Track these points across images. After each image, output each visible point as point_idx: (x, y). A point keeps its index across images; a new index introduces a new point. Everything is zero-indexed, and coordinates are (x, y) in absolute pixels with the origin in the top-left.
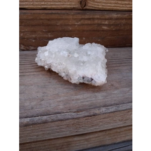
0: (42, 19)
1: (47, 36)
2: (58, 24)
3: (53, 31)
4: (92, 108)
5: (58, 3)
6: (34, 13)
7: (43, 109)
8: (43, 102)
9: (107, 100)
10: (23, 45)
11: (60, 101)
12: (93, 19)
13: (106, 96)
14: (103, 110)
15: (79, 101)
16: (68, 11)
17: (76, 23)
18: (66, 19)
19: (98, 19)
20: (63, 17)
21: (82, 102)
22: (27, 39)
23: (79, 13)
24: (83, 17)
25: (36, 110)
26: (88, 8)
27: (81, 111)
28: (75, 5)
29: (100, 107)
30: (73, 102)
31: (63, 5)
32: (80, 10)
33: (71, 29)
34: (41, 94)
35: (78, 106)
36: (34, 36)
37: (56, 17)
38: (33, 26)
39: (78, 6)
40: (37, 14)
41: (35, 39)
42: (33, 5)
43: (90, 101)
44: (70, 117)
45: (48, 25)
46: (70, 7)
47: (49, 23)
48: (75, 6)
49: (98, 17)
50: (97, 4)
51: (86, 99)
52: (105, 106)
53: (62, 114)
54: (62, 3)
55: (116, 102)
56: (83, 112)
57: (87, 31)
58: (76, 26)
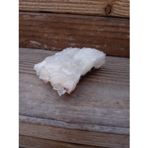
0: (65, 23)
1: (68, 39)
2: (80, 29)
3: (75, 35)
4: (86, 123)
5: (82, 9)
6: (58, 17)
7: (41, 111)
8: (43, 104)
9: (105, 118)
10: (47, 44)
11: (58, 108)
12: (118, 27)
13: (105, 114)
14: (97, 128)
15: (76, 113)
16: (91, 17)
17: (99, 30)
18: (89, 25)
19: (123, 27)
20: (86, 23)
21: (78, 114)
22: (51, 39)
23: (102, 20)
24: (107, 24)
25: (35, 110)
26: (113, 15)
27: (74, 123)
28: (99, 11)
29: (94, 124)
30: (70, 112)
31: (87, 10)
32: (104, 16)
33: (92, 34)
34: (45, 96)
35: (72, 117)
36: (56, 38)
37: (79, 22)
38: (56, 28)
39: (102, 12)
40: (61, 17)
41: (57, 40)
42: (58, 9)
43: (87, 115)
44: (61, 126)
45: (71, 29)
46: (94, 13)
47: (72, 27)
48: (99, 13)
49: (124, 25)
50: (123, 11)
51: (83, 112)
52: (100, 124)
53: (56, 121)
54: (86, 9)
55: (113, 123)
56: (76, 125)
57: (110, 38)
58: (99, 32)
